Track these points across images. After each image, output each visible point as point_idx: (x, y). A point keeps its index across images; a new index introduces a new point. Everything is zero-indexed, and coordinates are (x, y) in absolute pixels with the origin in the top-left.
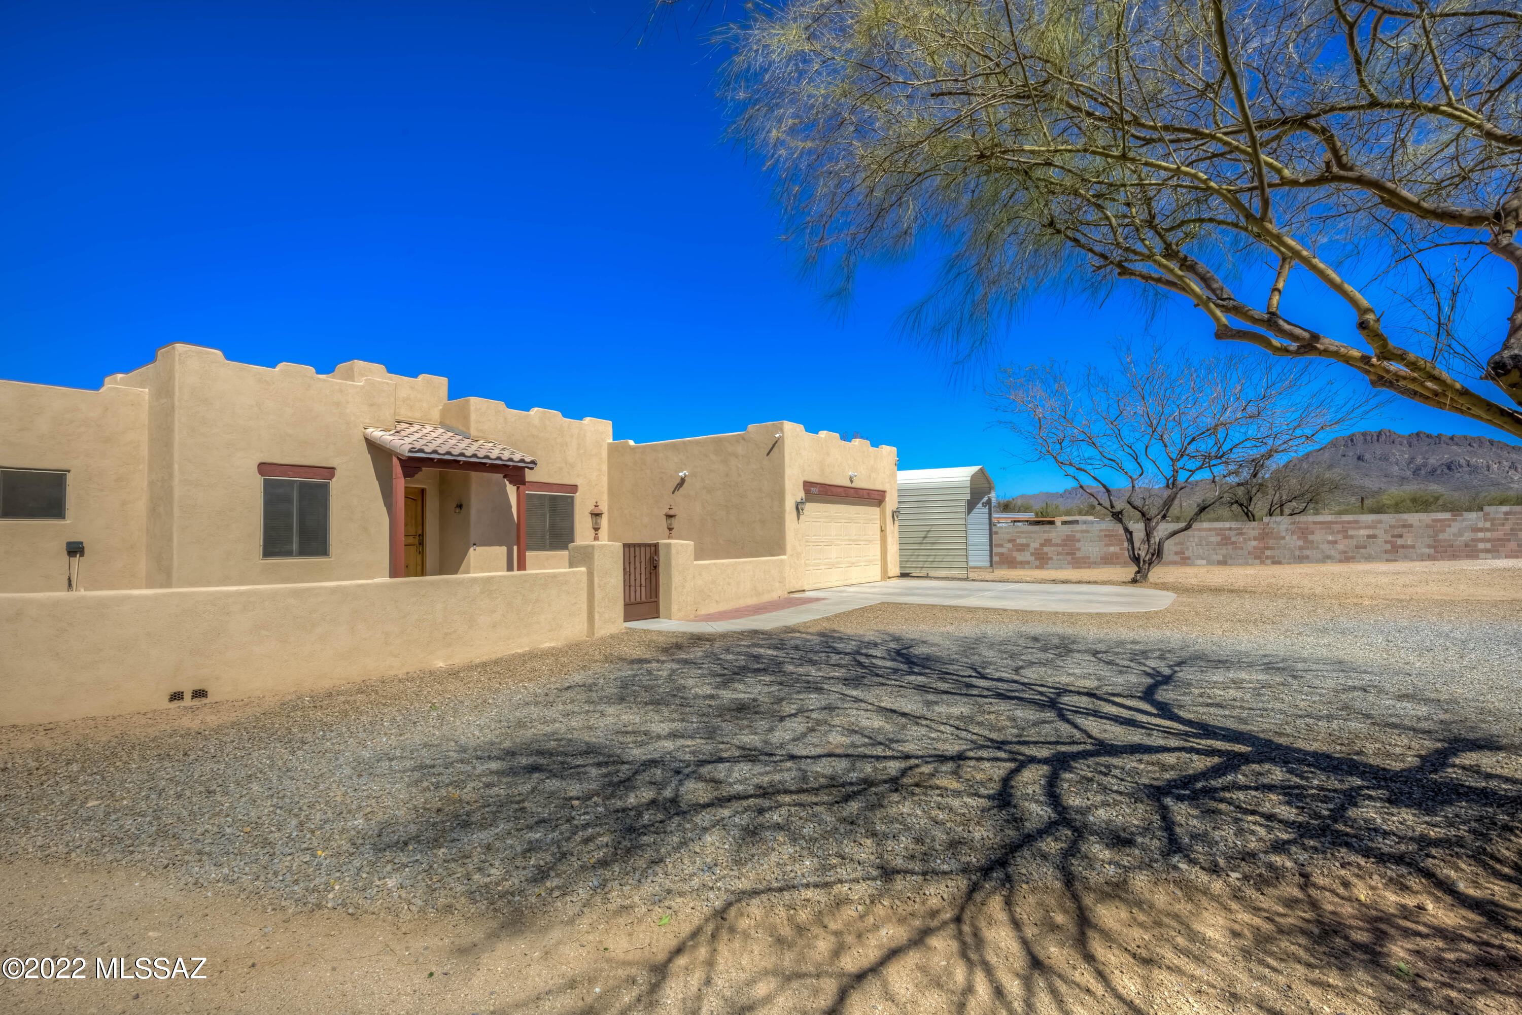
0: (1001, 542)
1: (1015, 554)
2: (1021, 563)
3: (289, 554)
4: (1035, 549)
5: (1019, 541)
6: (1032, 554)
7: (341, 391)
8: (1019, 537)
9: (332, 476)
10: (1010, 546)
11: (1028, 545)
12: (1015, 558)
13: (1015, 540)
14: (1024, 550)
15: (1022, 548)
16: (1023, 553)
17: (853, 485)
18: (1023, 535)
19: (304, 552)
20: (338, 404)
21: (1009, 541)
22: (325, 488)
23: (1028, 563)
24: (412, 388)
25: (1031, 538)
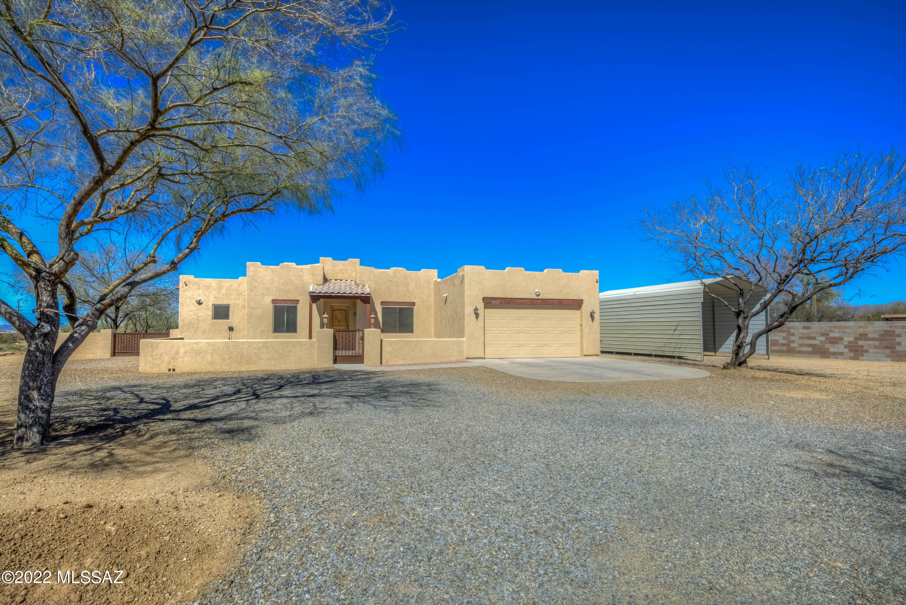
0: (813, 335)
1: (827, 346)
2: (834, 354)
3: (283, 332)
4: (849, 342)
5: (831, 335)
6: (846, 347)
7: (301, 271)
8: (832, 331)
9: (298, 303)
10: (823, 338)
11: (841, 339)
12: (828, 349)
13: (828, 334)
14: (837, 343)
15: (836, 341)
16: (836, 346)
17: (539, 297)
18: (836, 330)
19: (288, 331)
20: (300, 276)
21: (822, 335)
22: (295, 308)
23: (842, 354)
24: (344, 265)
25: (844, 333)
